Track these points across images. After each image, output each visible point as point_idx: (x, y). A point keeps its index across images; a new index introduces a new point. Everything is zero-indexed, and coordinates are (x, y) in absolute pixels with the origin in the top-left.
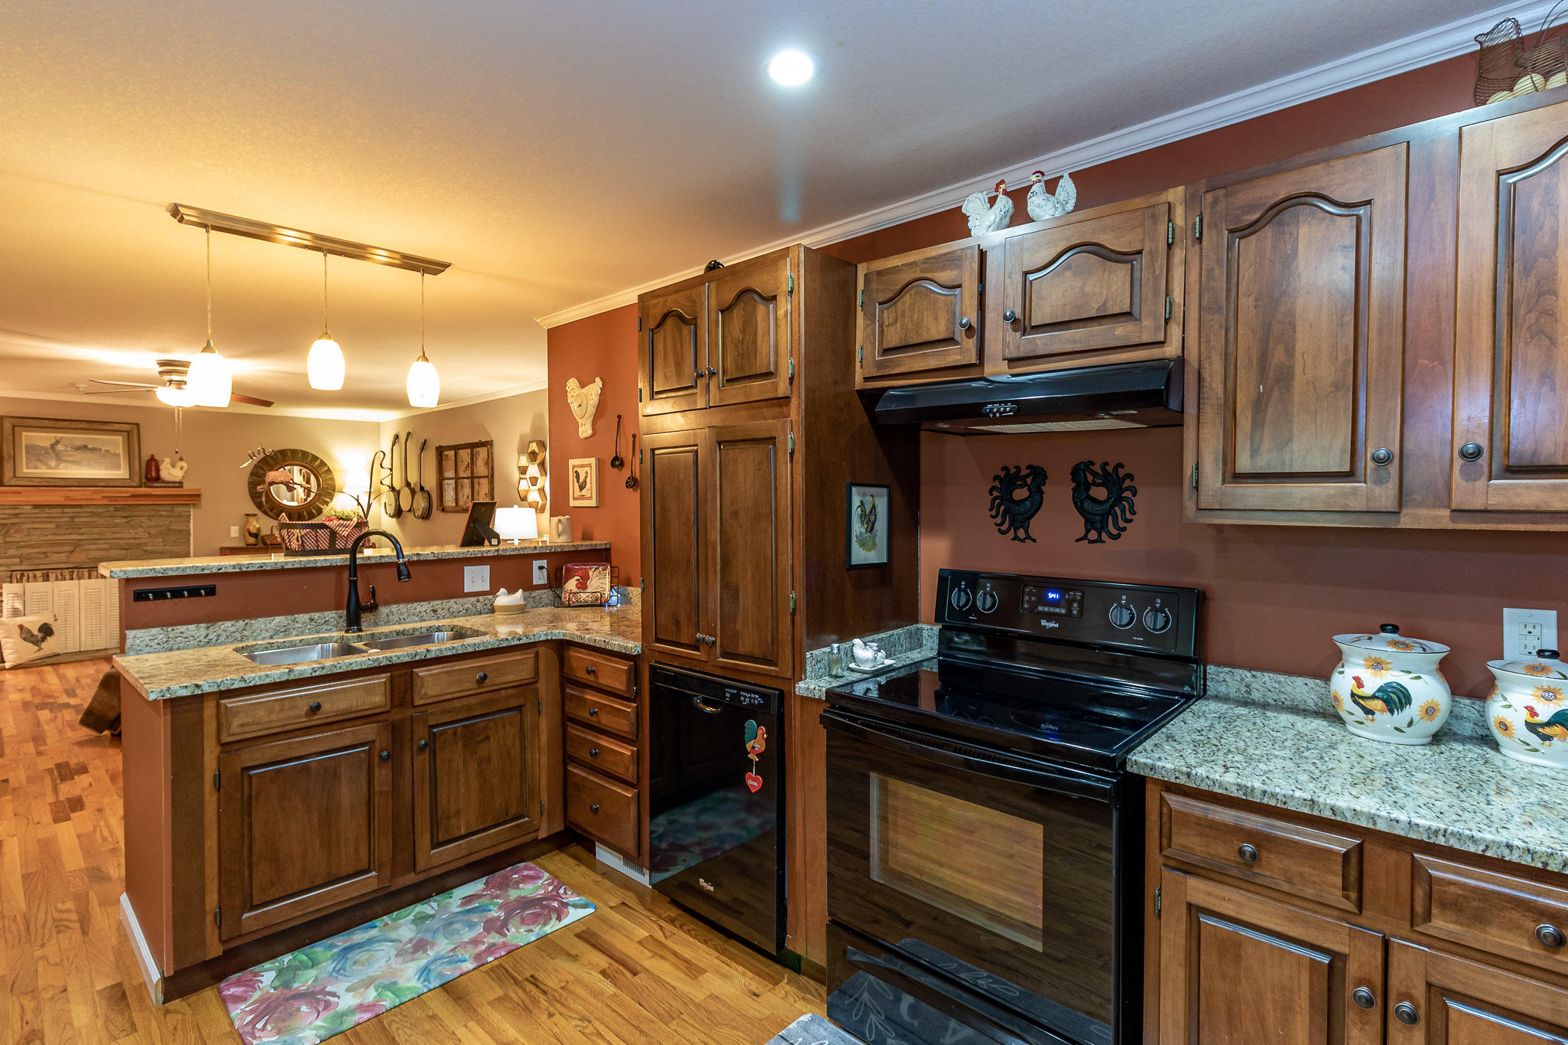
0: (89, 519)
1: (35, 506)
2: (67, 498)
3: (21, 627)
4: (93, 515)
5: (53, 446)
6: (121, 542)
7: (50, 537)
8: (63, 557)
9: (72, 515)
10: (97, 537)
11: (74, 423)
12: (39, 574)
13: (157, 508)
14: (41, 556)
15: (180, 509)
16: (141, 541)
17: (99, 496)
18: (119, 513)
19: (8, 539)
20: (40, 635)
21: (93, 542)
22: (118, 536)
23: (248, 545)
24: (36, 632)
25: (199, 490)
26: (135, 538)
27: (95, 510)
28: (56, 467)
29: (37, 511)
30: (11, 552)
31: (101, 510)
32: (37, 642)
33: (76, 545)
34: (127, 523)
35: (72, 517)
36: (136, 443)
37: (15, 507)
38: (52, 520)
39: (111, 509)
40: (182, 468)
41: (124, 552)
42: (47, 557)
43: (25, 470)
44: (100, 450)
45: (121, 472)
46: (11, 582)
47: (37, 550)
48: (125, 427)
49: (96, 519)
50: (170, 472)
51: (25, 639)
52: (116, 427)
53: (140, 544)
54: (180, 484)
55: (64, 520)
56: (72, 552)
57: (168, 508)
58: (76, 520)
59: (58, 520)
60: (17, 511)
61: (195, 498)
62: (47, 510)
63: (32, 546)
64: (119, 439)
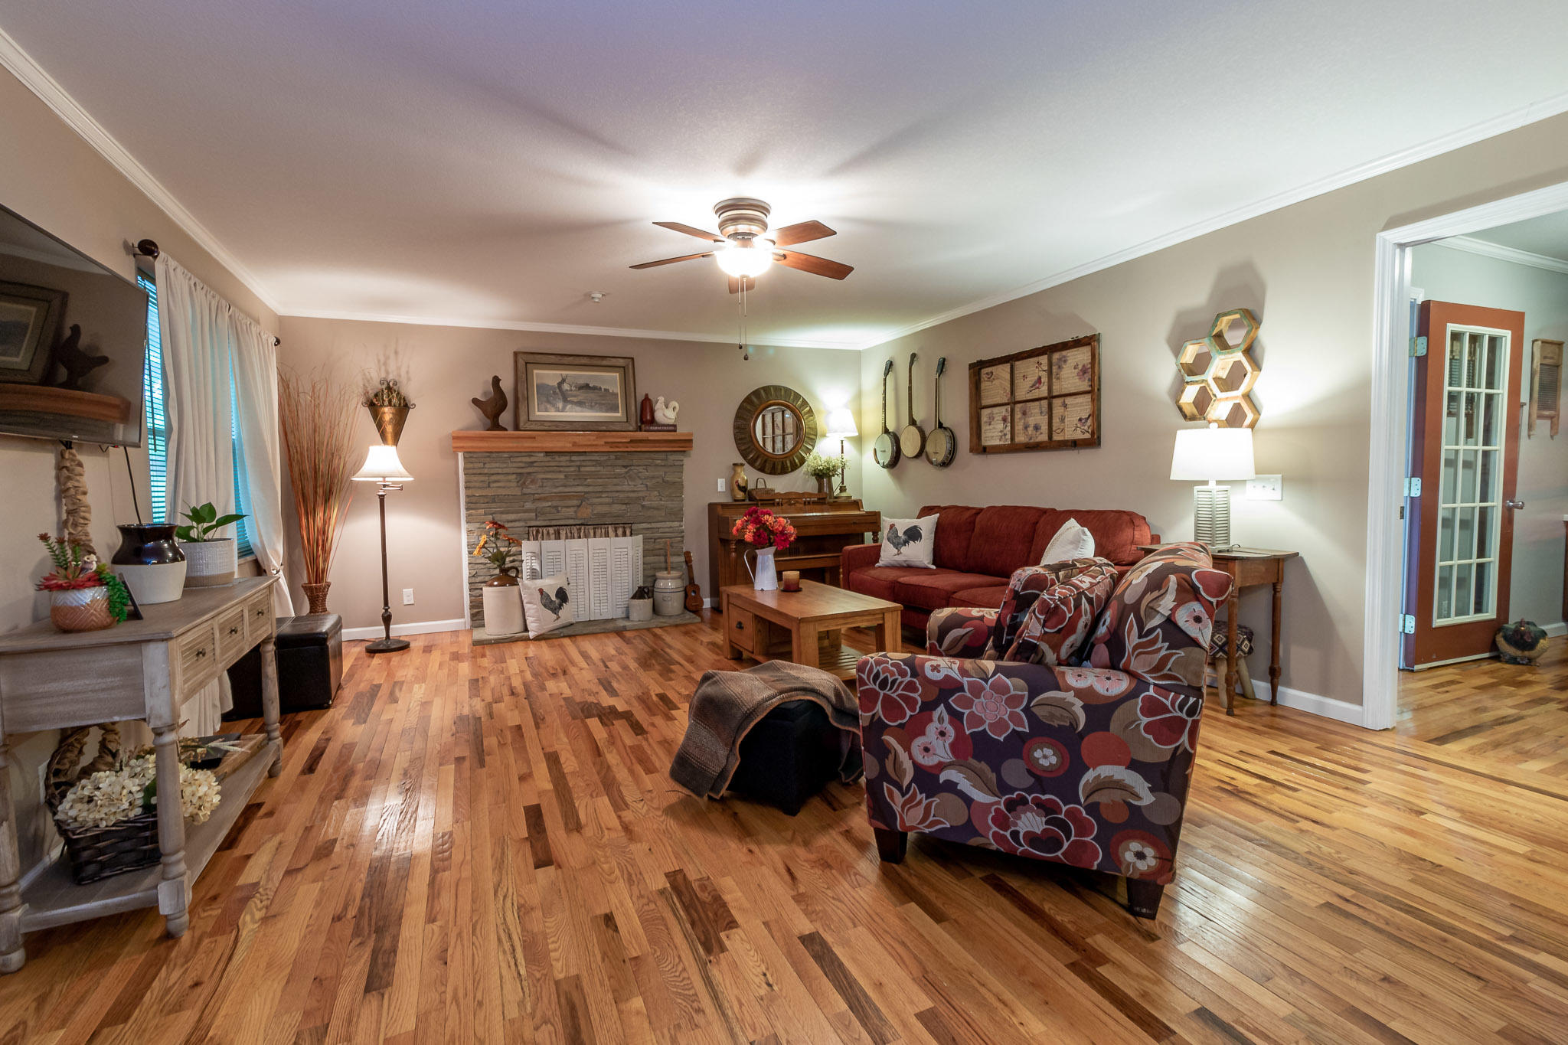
0: (593, 469)
1: (547, 453)
2: (574, 444)
3: (541, 591)
4: (598, 463)
5: (560, 384)
6: (622, 495)
7: (561, 489)
8: (571, 512)
9: (578, 463)
10: (599, 489)
11: (577, 358)
12: (551, 530)
13: (652, 455)
14: (554, 510)
15: (672, 457)
16: (640, 494)
17: (602, 442)
18: (620, 462)
19: (525, 491)
20: (557, 601)
21: (598, 495)
22: (619, 488)
23: (736, 501)
25: (691, 434)
26: (634, 491)
27: (598, 458)
28: (563, 410)
29: (548, 458)
30: (528, 505)
31: (605, 458)
32: (555, 609)
33: (583, 498)
34: (626, 473)
35: (579, 467)
36: (632, 380)
37: (530, 454)
38: (562, 469)
39: (612, 457)
40: (674, 408)
41: (624, 507)
42: (558, 512)
43: (538, 413)
44: (600, 388)
45: (619, 415)
46: (529, 540)
47: (550, 504)
48: (621, 362)
49: (599, 468)
50: (665, 414)
51: (545, 606)
52: (613, 362)
53: (638, 498)
54: (673, 428)
55: (572, 469)
56: (579, 506)
57: (662, 456)
58: (582, 469)
59: (567, 469)
60: (533, 459)
61: (686, 443)
62: (557, 458)
63: (545, 499)
64: (616, 376)
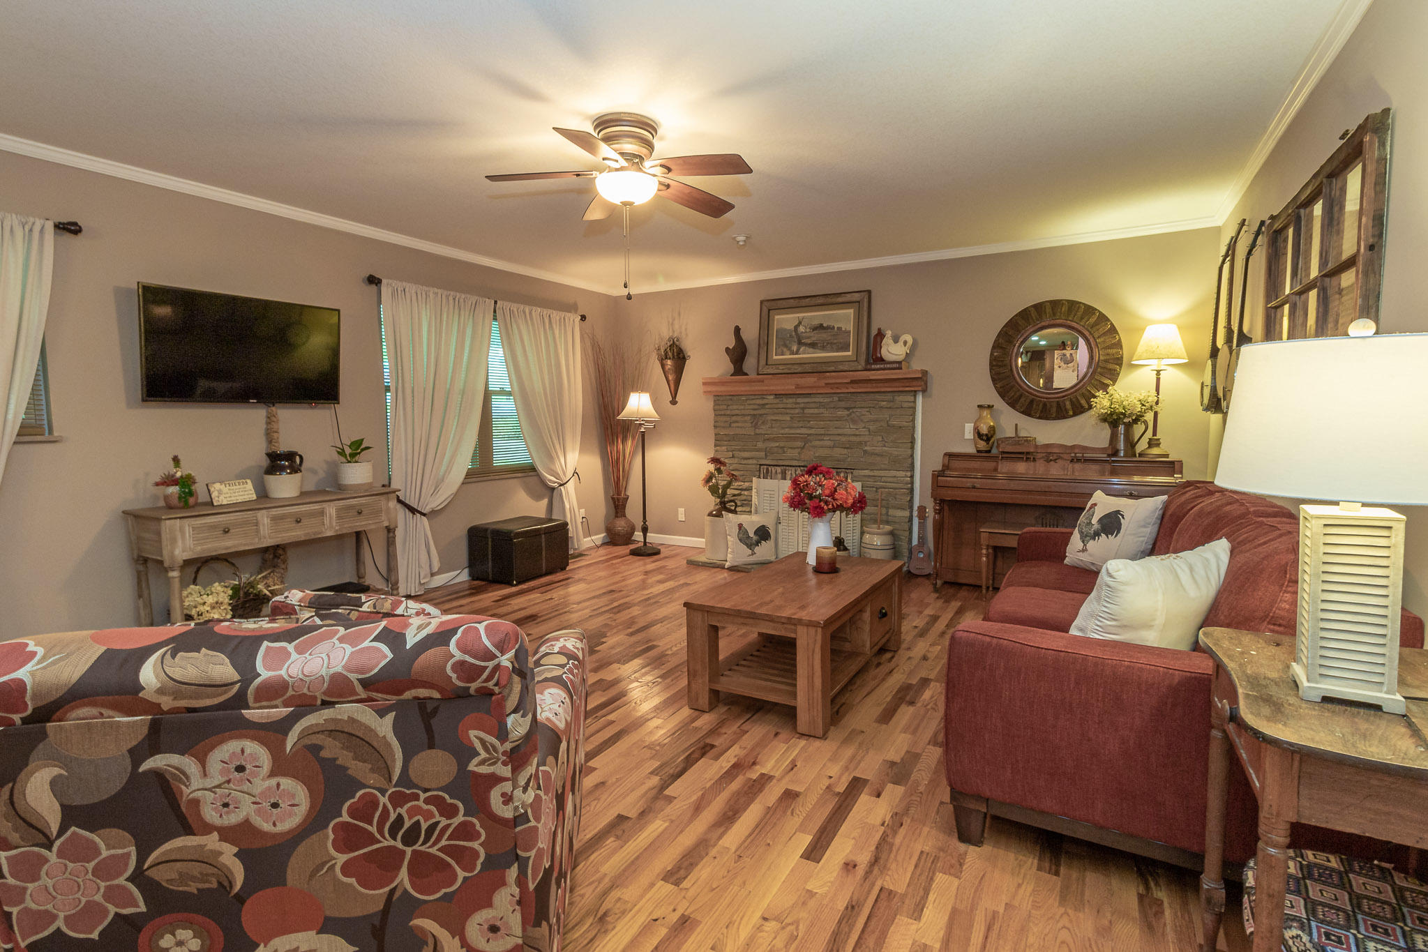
0: (816, 411)
1: (777, 396)
2: (798, 387)
3: (740, 526)
4: (821, 405)
5: (796, 327)
6: (844, 439)
7: (787, 431)
8: (795, 453)
9: (802, 405)
10: (822, 431)
11: (814, 299)
12: (779, 469)
13: (877, 396)
14: (780, 451)
15: (900, 398)
16: (862, 439)
17: (822, 383)
18: (843, 404)
19: (758, 431)
20: (755, 538)
21: (820, 438)
22: (840, 431)
23: (978, 451)
24: (751, 534)
26: (856, 435)
27: (822, 400)
28: (797, 353)
29: (777, 401)
30: (760, 445)
31: (828, 400)
32: (751, 545)
33: (806, 439)
34: (848, 415)
35: (803, 409)
36: (865, 314)
37: (762, 395)
38: (788, 411)
39: (836, 399)
40: (905, 343)
41: (846, 451)
42: (784, 452)
43: (775, 357)
44: (834, 327)
45: (850, 353)
46: (759, 477)
47: (777, 444)
48: (856, 297)
49: (821, 410)
50: (893, 350)
52: (848, 298)
53: (860, 443)
54: (898, 365)
55: (797, 411)
56: (803, 447)
57: (889, 397)
58: (806, 411)
59: (792, 411)
60: (765, 401)
61: (920, 383)
62: (785, 401)
63: (773, 440)
64: (850, 312)
